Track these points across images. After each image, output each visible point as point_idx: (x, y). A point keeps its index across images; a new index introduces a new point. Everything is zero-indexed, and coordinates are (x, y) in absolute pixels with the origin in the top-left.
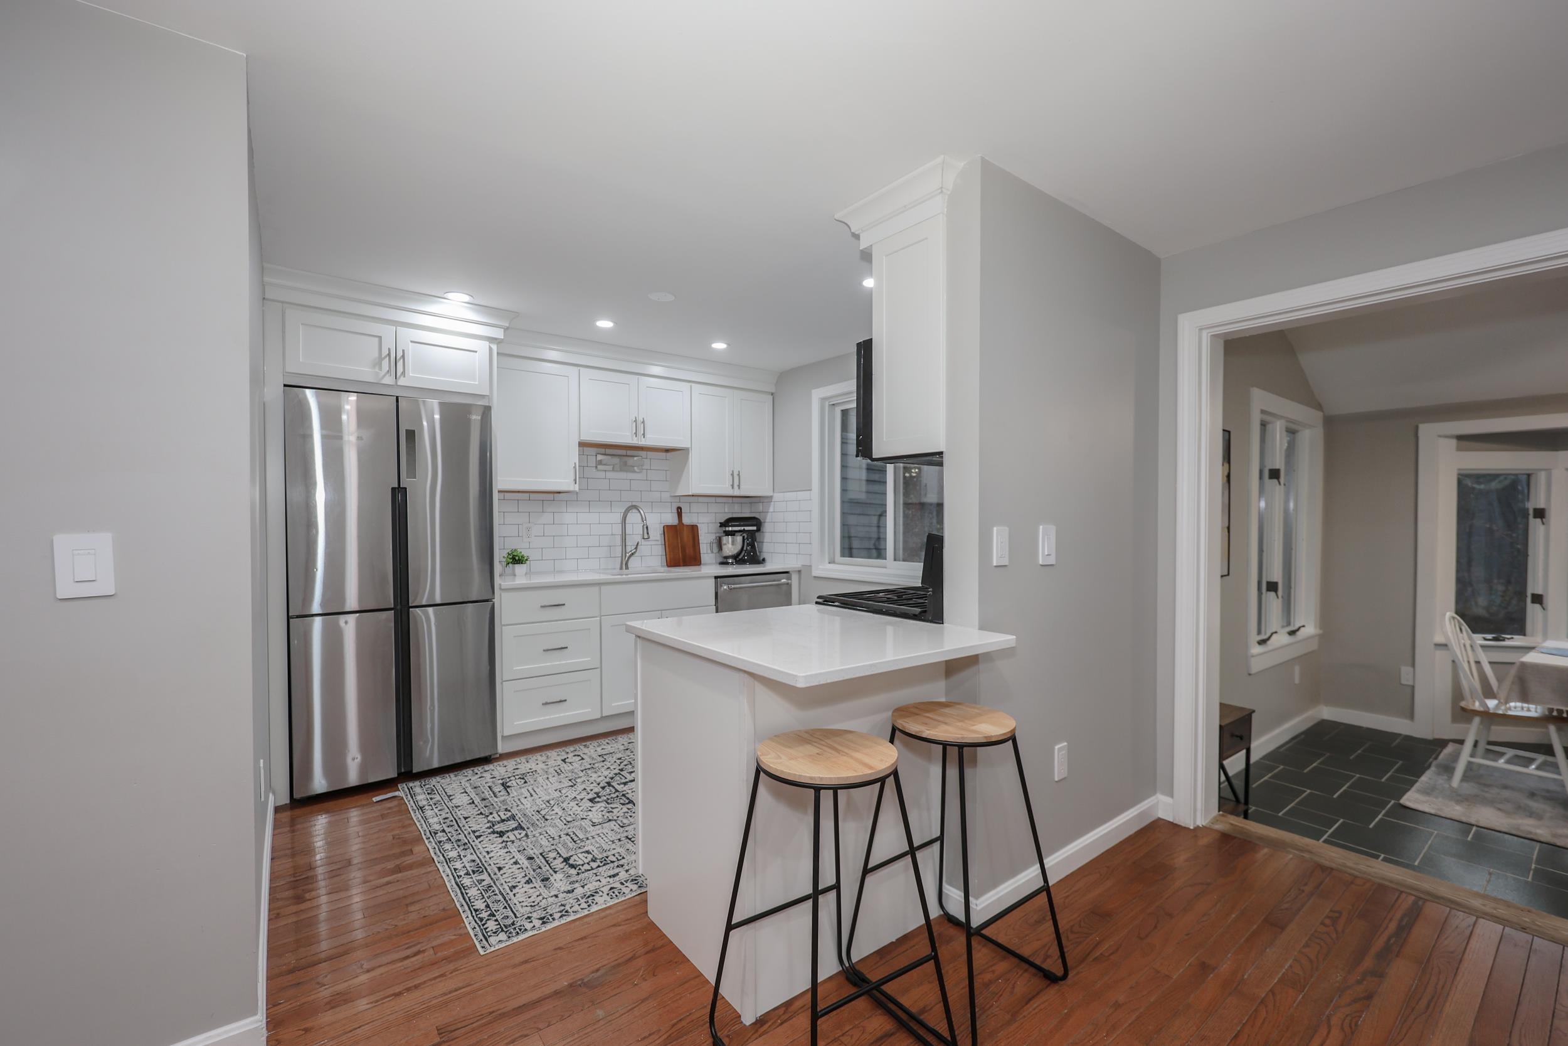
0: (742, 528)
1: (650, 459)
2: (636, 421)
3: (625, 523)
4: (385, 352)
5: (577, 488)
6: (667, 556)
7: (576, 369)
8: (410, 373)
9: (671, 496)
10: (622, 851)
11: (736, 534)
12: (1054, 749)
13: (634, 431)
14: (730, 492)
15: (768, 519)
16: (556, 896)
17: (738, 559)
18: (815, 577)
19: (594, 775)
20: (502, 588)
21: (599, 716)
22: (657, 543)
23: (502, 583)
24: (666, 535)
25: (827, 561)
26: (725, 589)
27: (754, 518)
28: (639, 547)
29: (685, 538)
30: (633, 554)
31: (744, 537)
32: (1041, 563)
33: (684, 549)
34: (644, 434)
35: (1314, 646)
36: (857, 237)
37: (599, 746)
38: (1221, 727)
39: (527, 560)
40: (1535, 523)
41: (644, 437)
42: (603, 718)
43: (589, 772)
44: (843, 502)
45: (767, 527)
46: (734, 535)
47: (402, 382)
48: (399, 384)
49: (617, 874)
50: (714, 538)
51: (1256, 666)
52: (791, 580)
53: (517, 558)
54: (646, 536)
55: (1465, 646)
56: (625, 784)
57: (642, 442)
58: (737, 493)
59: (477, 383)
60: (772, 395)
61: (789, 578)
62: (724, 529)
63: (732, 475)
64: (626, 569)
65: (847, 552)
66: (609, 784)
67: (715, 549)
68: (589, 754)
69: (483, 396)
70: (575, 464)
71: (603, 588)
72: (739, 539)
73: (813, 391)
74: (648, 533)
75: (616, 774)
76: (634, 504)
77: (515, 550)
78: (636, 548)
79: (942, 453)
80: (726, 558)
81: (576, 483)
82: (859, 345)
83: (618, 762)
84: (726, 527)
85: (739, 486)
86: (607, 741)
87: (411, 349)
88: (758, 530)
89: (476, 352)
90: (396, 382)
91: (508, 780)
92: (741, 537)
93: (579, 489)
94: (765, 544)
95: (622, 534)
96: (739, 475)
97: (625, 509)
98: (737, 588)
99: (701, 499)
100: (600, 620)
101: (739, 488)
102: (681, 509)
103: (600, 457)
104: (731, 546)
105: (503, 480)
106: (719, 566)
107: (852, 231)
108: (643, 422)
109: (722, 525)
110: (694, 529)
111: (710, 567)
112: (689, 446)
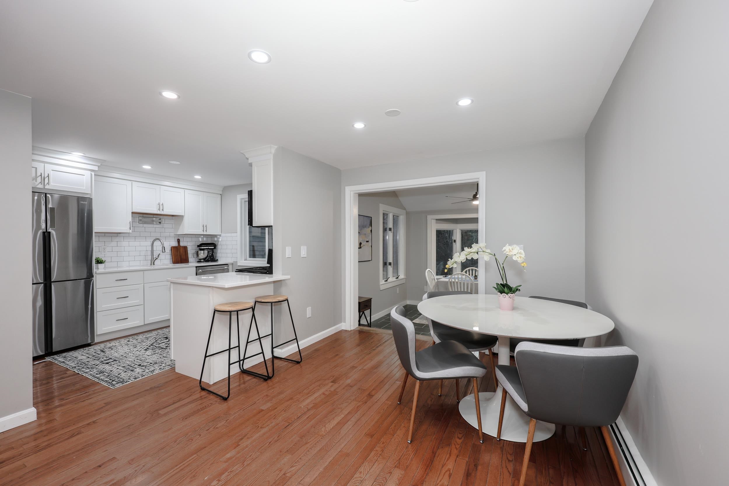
0: (208, 247)
1: (165, 219)
2: (159, 204)
3: (153, 246)
4: (39, 174)
5: (131, 231)
6: (173, 259)
7: (130, 182)
8: (51, 183)
9: (174, 235)
10: (162, 360)
11: (205, 250)
12: (306, 309)
13: (158, 208)
14: (202, 233)
15: (219, 244)
16: (138, 373)
17: (206, 260)
18: (239, 266)
19: (144, 344)
20: (97, 273)
21: (143, 324)
22: (168, 254)
23: (97, 271)
24: (172, 250)
25: (243, 260)
26: (200, 272)
27: (213, 243)
28: (160, 256)
29: (181, 252)
30: (157, 259)
31: (208, 251)
32: (302, 256)
33: (180, 256)
34: (163, 210)
35: (404, 281)
36: (248, 159)
37: (144, 335)
38: (359, 303)
39: (104, 262)
40: (454, 243)
41: (163, 211)
42: (145, 325)
43: (142, 343)
44: (250, 237)
45: (219, 247)
46: (204, 250)
47: (47, 187)
48: (45, 188)
49: (162, 365)
50: (195, 251)
51: (382, 288)
52: (229, 267)
53: (100, 261)
54: (164, 251)
55: (432, 279)
56: (159, 344)
57: (162, 213)
58: (205, 233)
59: (85, 188)
60: (221, 195)
61: (228, 267)
62: (199, 248)
63: (203, 226)
64: (153, 265)
65: (252, 256)
66: (152, 345)
67: (195, 256)
68: (140, 338)
69: (87, 194)
70: (130, 221)
71: (145, 272)
72: (206, 252)
73: (237, 195)
74: (165, 250)
75: (154, 342)
76: (157, 238)
77: (98, 258)
78: (158, 256)
79: (272, 226)
80: (200, 259)
81: (130, 229)
82: (249, 191)
83: (155, 339)
84: (200, 247)
85: (206, 231)
86: (147, 333)
87: (52, 174)
88: (215, 248)
89: (84, 175)
90: (44, 187)
91: (103, 350)
92: (207, 251)
93: (132, 232)
94: (218, 254)
95: (152, 251)
96: (206, 226)
97: (153, 240)
98: (205, 271)
99: (189, 236)
100: (144, 285)
101: (206, 232)
102: (179, 240)
103: (140, 218)
104: (203, 254)
105: (96, 228)
106: (197, 263)
107: (246, 157)
108: (163, 205)
109: (198, 246)
110: (185, 248)
111: (193, 263)
112: (184, 215)
